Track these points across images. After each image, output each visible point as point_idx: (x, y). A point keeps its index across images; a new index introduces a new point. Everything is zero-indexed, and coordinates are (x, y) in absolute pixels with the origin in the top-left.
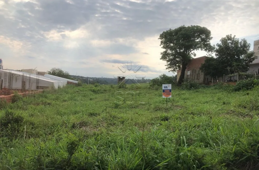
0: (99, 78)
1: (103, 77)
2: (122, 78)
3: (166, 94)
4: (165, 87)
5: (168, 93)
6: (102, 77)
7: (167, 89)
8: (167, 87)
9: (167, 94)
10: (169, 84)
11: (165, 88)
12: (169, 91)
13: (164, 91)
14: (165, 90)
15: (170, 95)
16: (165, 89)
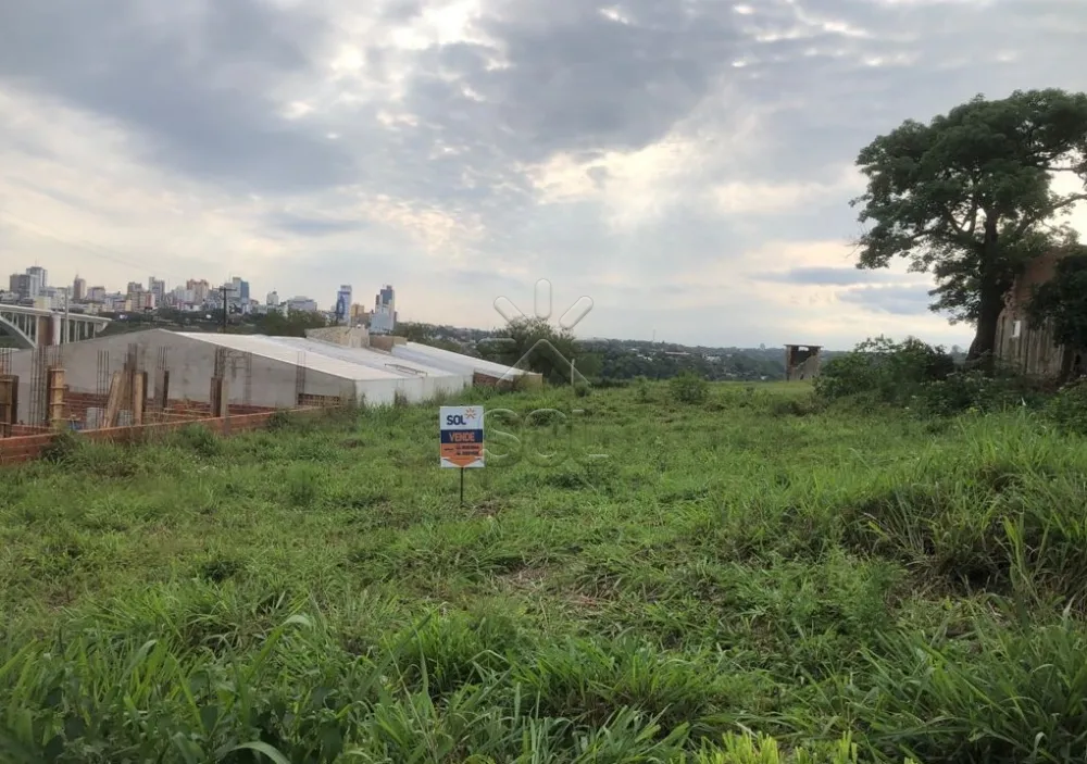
0: (747, 350)
1: (767, 347)
2: (807, 349)
3: (456, 451)
4: (451, 420)
5: (468, 447)
6: (762, 345)
7: (460, 427)
8: (461, 418)
9: (461, 451)
10: (472, 407)
11: (453, 422)
12: (471, 437)
13: (445, 436)
14: (452, 431)
15: (477, 454)
16: (454, 427)
